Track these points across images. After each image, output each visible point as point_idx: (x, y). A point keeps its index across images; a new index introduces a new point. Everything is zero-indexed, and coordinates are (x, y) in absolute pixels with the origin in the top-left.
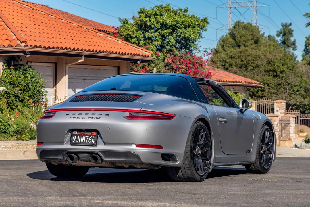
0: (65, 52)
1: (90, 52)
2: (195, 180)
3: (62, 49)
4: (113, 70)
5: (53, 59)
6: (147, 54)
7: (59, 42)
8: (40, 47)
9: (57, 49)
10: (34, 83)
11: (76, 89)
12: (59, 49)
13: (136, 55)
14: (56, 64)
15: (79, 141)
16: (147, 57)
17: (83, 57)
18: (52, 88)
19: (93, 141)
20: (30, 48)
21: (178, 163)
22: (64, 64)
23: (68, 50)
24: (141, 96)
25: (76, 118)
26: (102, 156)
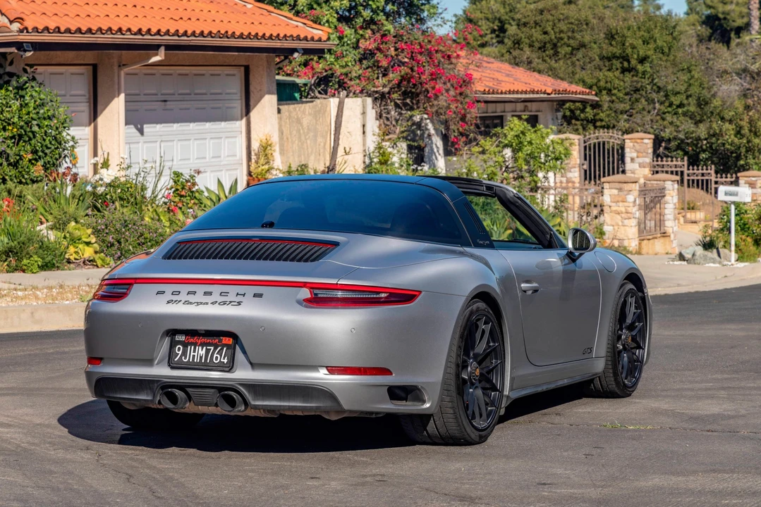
0: (118, 39)
1: (179, 36)
2: (466, 441)
3: (109, 32)
4: (234, 75)
5: (89, 56)
6: (316, 35)
7: (102, 16)
8: (57, 30)
9: (99, 32)
10: (45, 119)
11: (145, 126)
12: (103, 34)
13: (291, 38)
14: (95, 67)
15: (189, 359)
16: (317, 41)
17: (163, 49)
18: (86, 126)
19: (224, 358)
20: (32, 34)
21: (428, 405)
22: (116, 68)
23: (124, 34)
24: (337, 245)
25: (182, 302)
26: (248, 395)
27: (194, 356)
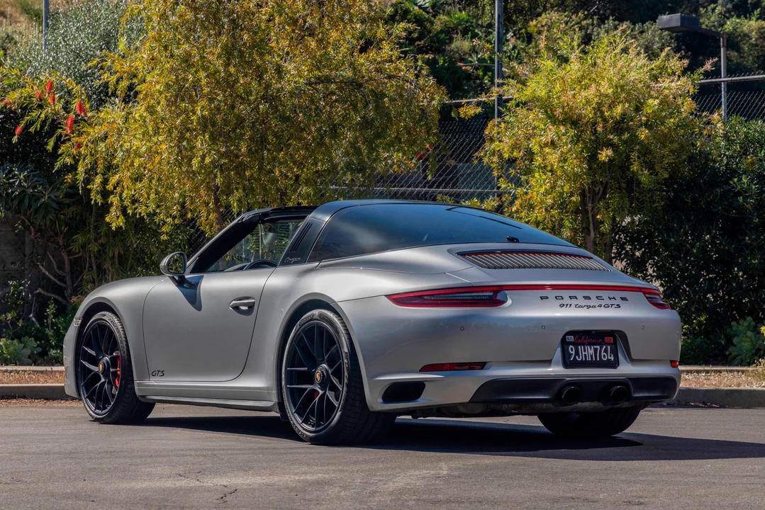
19: (611, 356)
24: (592, 258)
25: (573, 306)
26: (632, 388)
27: (585, 355)
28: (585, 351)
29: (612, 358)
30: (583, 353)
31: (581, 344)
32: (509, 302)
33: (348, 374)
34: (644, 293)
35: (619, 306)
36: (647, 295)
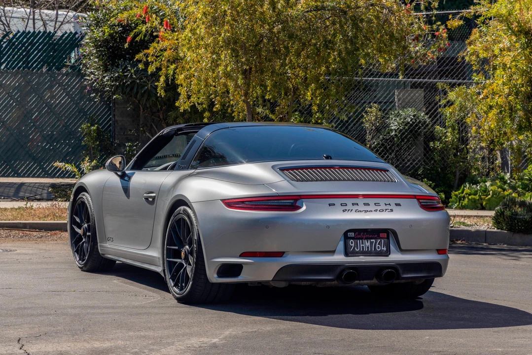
19: (384, 247)
24: (388, 171)
25: (354, 211)
26: (401, 271)
27: (363, 247)
28: (362, 243)
29: (385, 249)
30: (361, 245)
31: (359, 239)
32: (304, 208)
33: (196, 255)
34: (418, 200)
35: (392, 210)
36: (421, 201)
